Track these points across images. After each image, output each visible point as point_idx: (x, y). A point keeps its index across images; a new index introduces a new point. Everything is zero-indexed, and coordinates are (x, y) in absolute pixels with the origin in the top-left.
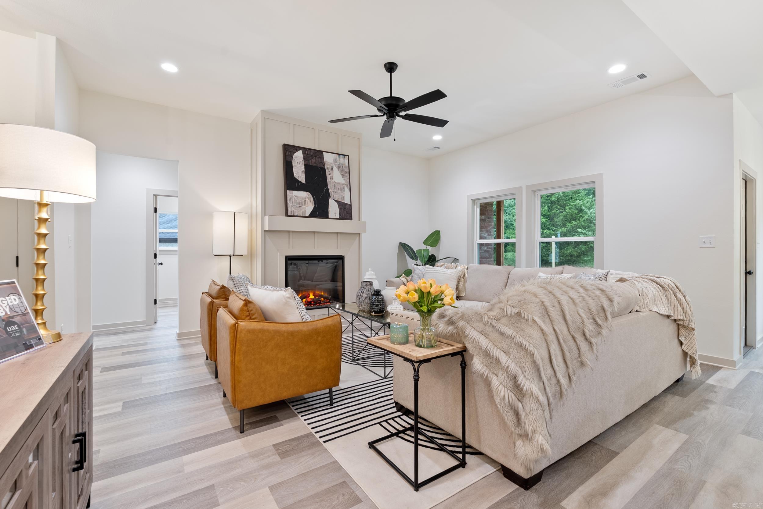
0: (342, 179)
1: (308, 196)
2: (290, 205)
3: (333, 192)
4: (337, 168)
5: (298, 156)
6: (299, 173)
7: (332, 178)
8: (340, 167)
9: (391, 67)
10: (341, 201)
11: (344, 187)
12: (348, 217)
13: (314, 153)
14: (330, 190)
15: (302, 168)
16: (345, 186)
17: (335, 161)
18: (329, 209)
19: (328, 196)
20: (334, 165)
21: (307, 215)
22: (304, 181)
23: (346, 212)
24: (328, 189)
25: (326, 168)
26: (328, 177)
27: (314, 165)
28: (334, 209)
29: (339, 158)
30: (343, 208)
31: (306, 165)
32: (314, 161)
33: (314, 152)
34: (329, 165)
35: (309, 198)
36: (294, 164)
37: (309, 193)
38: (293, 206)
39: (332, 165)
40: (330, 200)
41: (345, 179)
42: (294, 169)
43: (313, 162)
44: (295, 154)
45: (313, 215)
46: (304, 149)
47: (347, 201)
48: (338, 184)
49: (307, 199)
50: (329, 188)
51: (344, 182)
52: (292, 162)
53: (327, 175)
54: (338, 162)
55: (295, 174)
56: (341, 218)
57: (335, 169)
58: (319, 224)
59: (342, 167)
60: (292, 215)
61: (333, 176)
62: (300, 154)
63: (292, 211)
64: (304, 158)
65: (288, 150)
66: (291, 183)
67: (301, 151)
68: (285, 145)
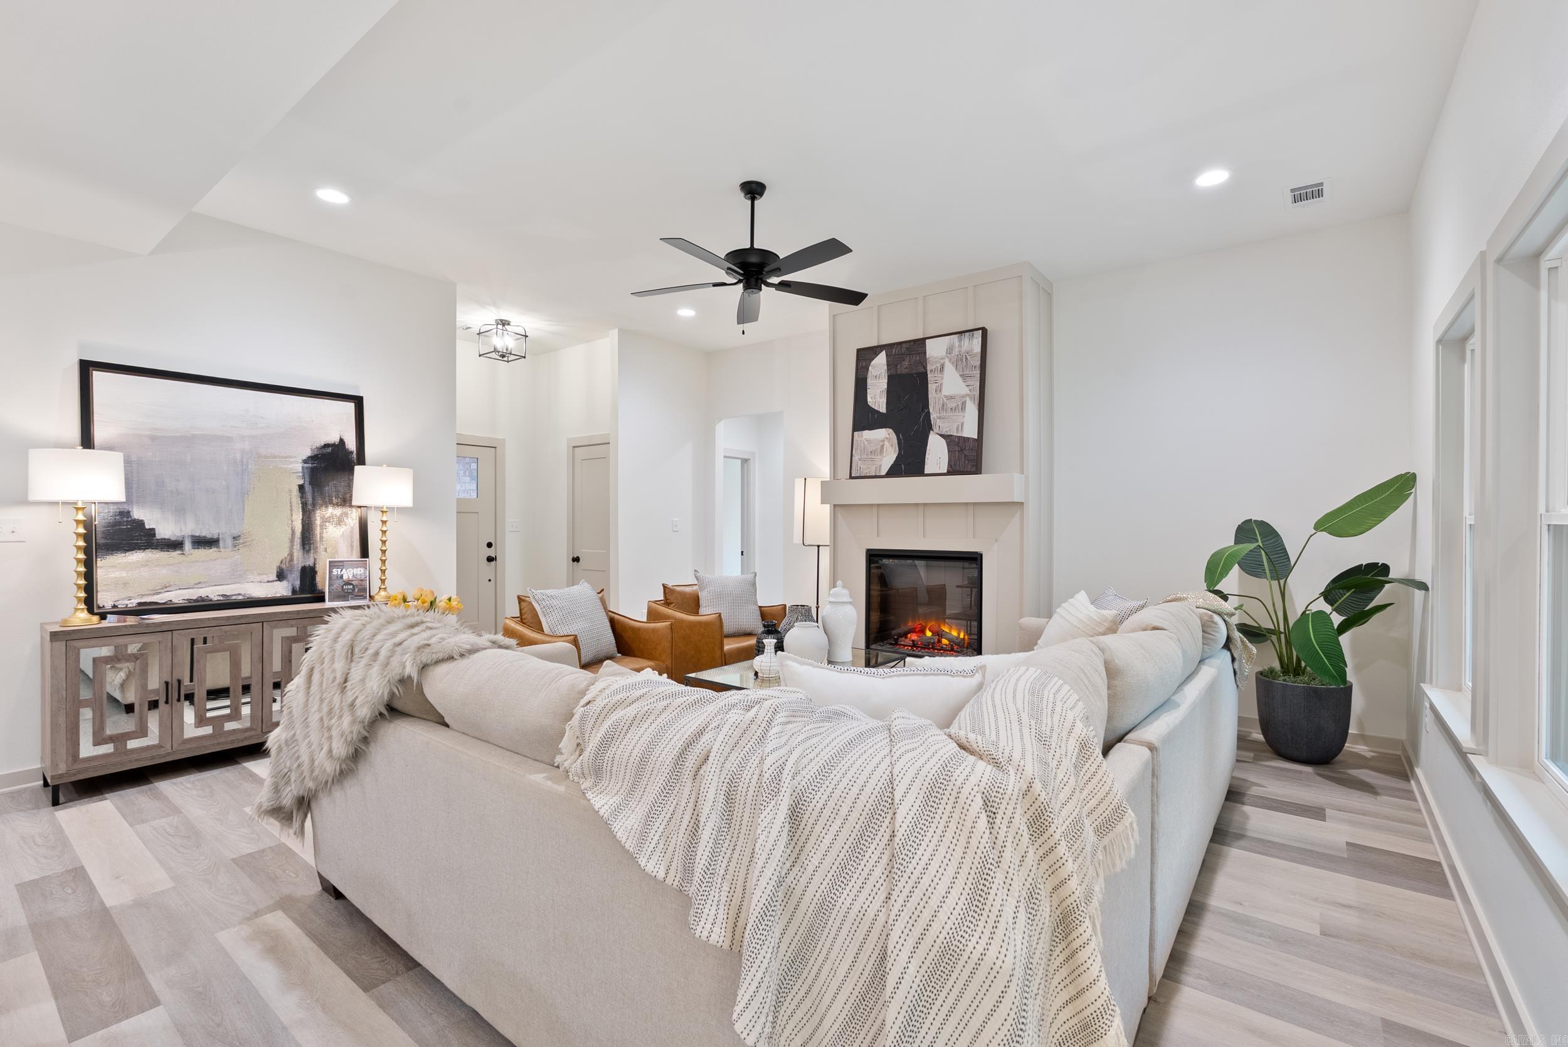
0: (963, 385)
1: (888, 436)
2: (856, 458)
3: (940, 418)
4: (953, 363)
5: (879, 364)
6: (877, 398)
7: (939, 389)
8: (960, 361)
9: (753, 190)
10: (955, 434)
11: (964, 404)
12: (974, 469)
13: (907, 348)
14: (933, 416)
15: (883, 384)
16: (968, 399)
17: (950, 350)
18: (927, 456)
19: (928, 427)
20: (947, 359)
21: (883, 473)
22: (883, 410)
23: (963, 456)
24: (928, 415)
25: (928, 372)
26: (932, 387)
27: (904, 371)
28: (937, 453)
29: (960, 341)
30: (957, 448)
31: (890, 378)
32: (906, 363)
33: (908, 345)
34: (936, 362)
35: (889, 440)
36: (869, 381)
37: (891, 430)
38: (860, 460)
39: (942, 362)
40: (930, 436)
41: (968, 383)
42: (868, 391)
43: (904, 367)
44: (873, 363)
45: (894, 471)
46: (888, 347)
47: (970, 432)
48: (951, 398)
49: (886, 443)
50: (931, 411)
51: (966, 391)
52: (866, 379)
53: (929, 385)
54: (956, 351)
55: (869, 399)
56: (952, 471)
57: (949, 368)
58: (908, 488)
59: (964, 360)
60: (858, 475)
61: (941, 385)
62: (881, 359)
63: (861, 468)
64: (888, 364)
65: (865, 356)
66: (865, 418)
67: (884, 352)
68: (858, 350)
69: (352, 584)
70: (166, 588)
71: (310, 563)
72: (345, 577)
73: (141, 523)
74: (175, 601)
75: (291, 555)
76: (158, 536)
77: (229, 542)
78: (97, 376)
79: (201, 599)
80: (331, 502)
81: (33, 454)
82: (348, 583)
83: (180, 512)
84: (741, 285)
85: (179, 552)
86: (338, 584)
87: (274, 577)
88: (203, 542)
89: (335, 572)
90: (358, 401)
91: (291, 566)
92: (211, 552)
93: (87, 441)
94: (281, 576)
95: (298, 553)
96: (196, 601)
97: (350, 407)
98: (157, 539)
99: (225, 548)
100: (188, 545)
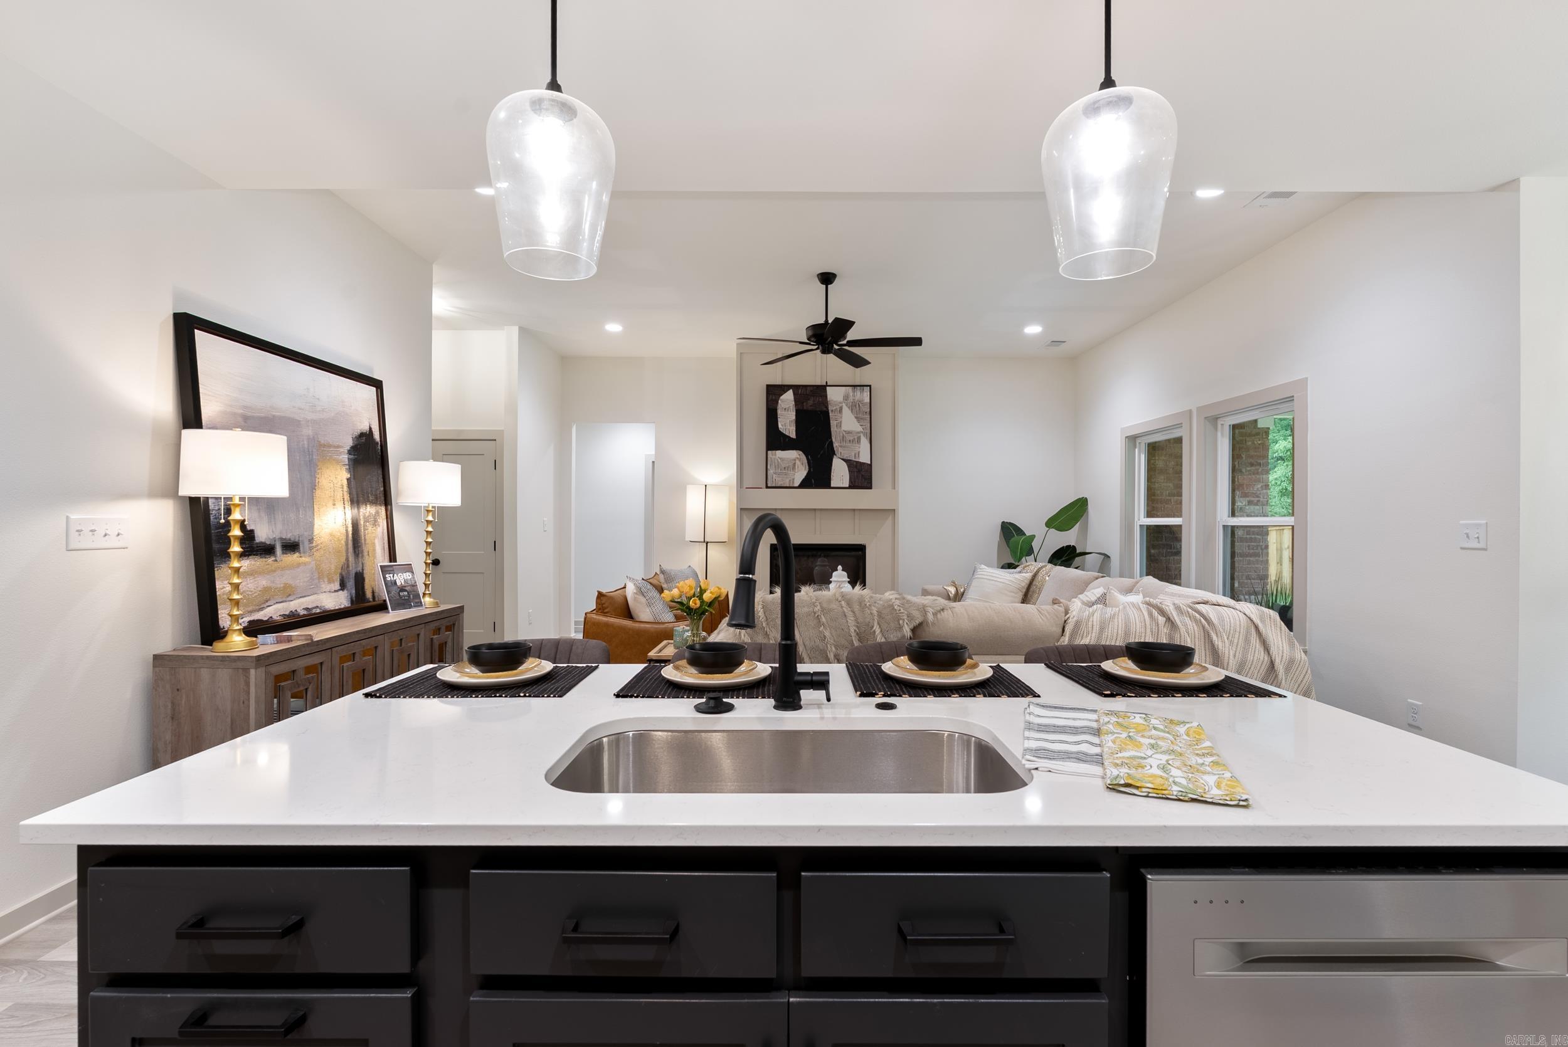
0: (858, 425)
1: (798, 456)
2: (771, 472)
3: (841, 446)
4: (849, 408)
5: (787, 400)
6: (787, 424)
7: (839, 425)
8: (855, 407)
9: (827, 279)
10: (854, 459)
11: (859, 438)
12: (865, 484)
13: (811, 391)
14: (836, 445)
15: (792, 415)
16: (862, 435)
17: (846, 398)
18: (832, 474)
19: (831, 453)
20: (844, 404)
21: (797, 484)
22: (793, 435)
23: (861, 476)
24: (831, 443)
25: (830, 411)
26: (833, 423)
27: (810, 408)
28: (840, 472)
29: (854, 392)
30: (856, 470)
31: (797, 411)
32: (811, 402)
33: (812, 388)
34: (836, 405)
35: (800, 460)
36: (779, 412)
37: (801, 452)
38: (775, 473)
39: (841, 405)
40: (834, 459)
41: (861, 424)
42: (779, 419)
43: (809, 404)
44: (782, 397)
45: (805, 484)
46: (795, 388)
47: (864, 458)
48: (849, 433)
49: (797, 462)
50: (834, 440)
51: (860, 429)
52: (776, 410)
53: (831, 421)
54: (851, 399)
55: (780, 426)
56: (850, 487)
57: (846, 411)
58: (816, 497)
59: (857, 405)
60: (774, 485)
61: (841, 422)
62: (789, 396)
63: (775, 479)
64: (796, 400)
65: (774, 392)
66: (775, 440)
67: (791, 390)
68: (768, 386)
69: (406, 591)
70: (267, 602)
71: (360, 569)
72: (399, 583)
75: (347, 559)
76: (258, 540)
77: (305, 545)
78: (198, 334)
79: (293, 614)
80: (368, 501)
82: (402, 589)
85: (273, 559)
86: (394, 590)
87: (337, 586)
88: (288, 546)
89: (389, 577)
90: (378, 384)
91: (348, 572)
92: (295, 558)
94: (343, 586)
95: (351, 559)
96: (288, 616)
97: (371, 389)
98: (257, 544)
99: (304, 553)
100: (279, 550)
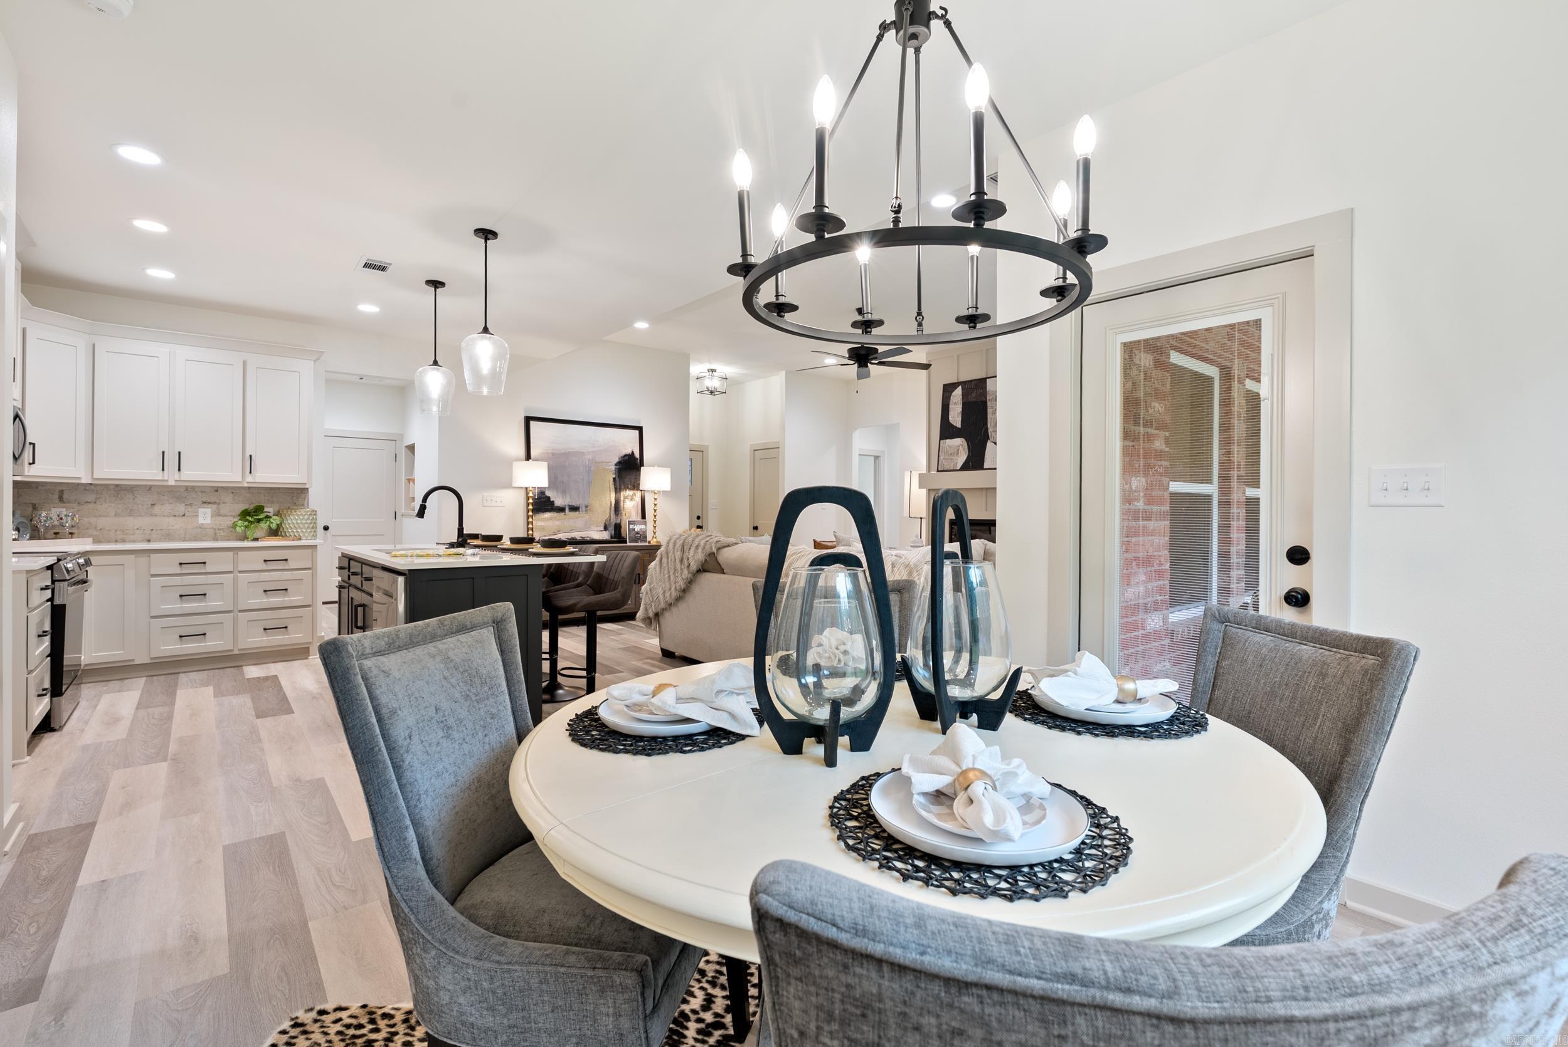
1: (961, 443)
2: (941, 458)
3: (994, 431)
5: (957, 395)
6: (955, 418)
7: (994, 413)
13: (975, 384)
14: (990, 430)
15: (960, 408)
18: (986, 457)
19: (987, 438)
21: (958, 468)
22: (959, 426)
24: (987, 429)
25: (988, 401)
26: (990, 411)
27: (973, 400)
28: (991, 455)
31: (964, 404)
32: (974, 395)
33: (975, 382)
34: (993, 394)
35: (962, 445)
36: (950, 406)
37: (963, 440)
38: (944, 459)
39: (997, 394)
40: (988, 444)
42: (950, 413)
43: (973, 397)
44: (954, 394)
45: (966, 467)
46: (963, 384)
49: (961, 448)
50: (989, 427)
52: (949, 404)
53: (988, 410)
55: (950, 419)
58: (972, 478)
60: (943, 469)
61: (995, 409)
62: (958, 392)
63: (945, 464)
64: (963, 395)
65: (948, 389)
66: (947, 431)
67: (960, 387)
68: (944, 385)
69: (639, 534)
70: (559, 532)
71: (618, 521)
72: (636, 530)
73: (549, 498)
74: (563, 539)
75: (610, 516)
76: (556, 505)
77: (584, 509)
78: (532, 423)
79: (573, 539)
80: (628, 488)
81: (514, 463)
82: (637, 533)
83: (564, 492)
84: (856, 365)
85: (564, 513)
86: (633, 533)
87: (602, 528)
88: (575, 509)
89: (631, 526)
90: (640, 429)
91: (610, 523)
92: (577, 513)
93: (528, 457)
94: (606, 528)
95: (613, 516)
96: (571, 539)
97: (637, 432)
98: (555, 507)
99: (582, 512)
100: (567, 510)
